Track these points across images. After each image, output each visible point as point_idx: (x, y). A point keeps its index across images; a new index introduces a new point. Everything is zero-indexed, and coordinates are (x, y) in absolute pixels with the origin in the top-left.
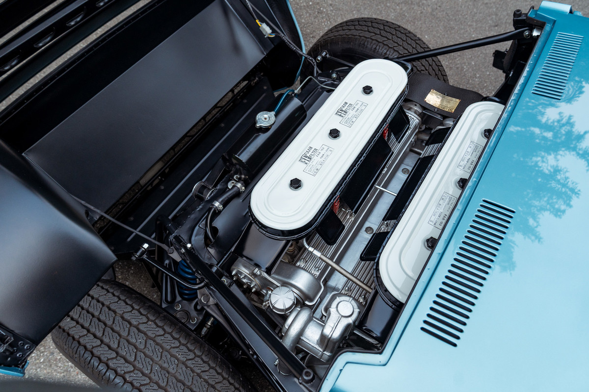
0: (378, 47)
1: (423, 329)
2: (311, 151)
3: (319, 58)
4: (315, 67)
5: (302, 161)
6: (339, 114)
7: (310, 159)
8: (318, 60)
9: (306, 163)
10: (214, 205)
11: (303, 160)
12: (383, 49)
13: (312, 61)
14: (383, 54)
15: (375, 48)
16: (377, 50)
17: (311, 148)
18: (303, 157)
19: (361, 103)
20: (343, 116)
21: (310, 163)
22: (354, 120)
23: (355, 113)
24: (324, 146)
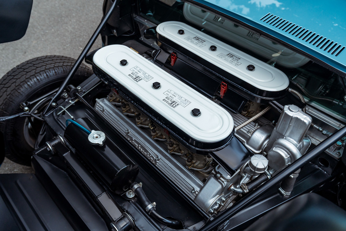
0: (47, 73)
1: (336, 55)
2: (167, 100)
3: (26, 108)
4: (33, 115)
5: (175, 107)
6: (138, 80)
7: (174, 102)
8: (27, 110)
9: (178, 105)
11: (174, 106)
13: (26, 114)
15: (47, 75)
17: (164, 100)
18: (171, 105)
19: (133, 69)
20: (141, 79)
21: (179, 103)
22: (148, 75)
23: (142, 73)
24: (165, 93)
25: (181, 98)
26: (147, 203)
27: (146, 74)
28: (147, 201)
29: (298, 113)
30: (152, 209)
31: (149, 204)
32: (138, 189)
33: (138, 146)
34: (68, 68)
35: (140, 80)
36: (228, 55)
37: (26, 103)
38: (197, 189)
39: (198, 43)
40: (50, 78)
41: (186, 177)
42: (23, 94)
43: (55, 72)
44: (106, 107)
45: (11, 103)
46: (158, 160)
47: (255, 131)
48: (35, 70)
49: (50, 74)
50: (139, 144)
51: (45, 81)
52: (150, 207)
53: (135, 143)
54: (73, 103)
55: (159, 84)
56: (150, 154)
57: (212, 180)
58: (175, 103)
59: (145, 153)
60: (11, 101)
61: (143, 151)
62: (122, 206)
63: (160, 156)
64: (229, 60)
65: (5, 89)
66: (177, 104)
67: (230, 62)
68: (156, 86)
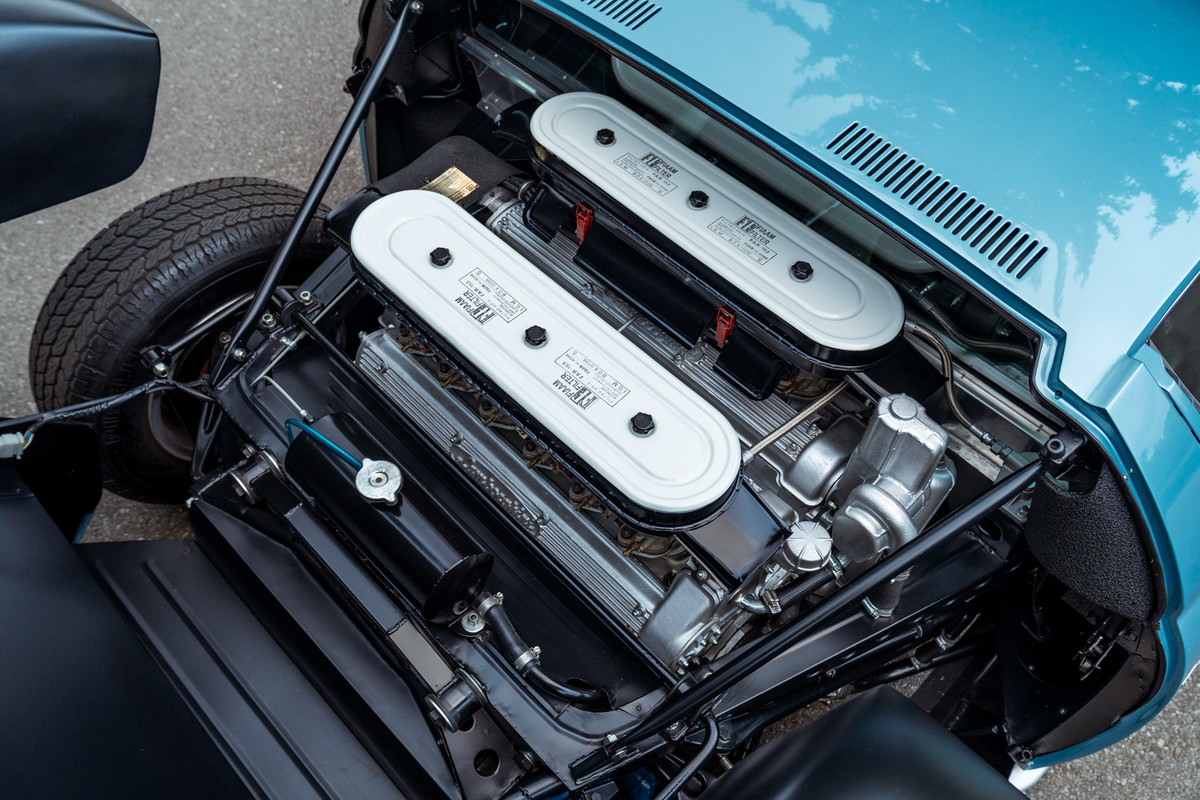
0: (207, 250)
1: (1019, 276)
2: (565, 383)
3: (161, 367)
4: (181, 386)
5: (587, 405)
6: (483, 317)
7: (584, 389)
8: (164, 372)
9: (594, 398)
10: (526, 667)
11: (585, 402)
12: (218, 243)
13: (162, 385)
14: (227, 249)
15: (206, 255)
16: (212, 255)
17: (556, 383)
18: (576, 401)
19: (469, 278)
20: (493, 314)
21: (596, 392)
22: (510, 300)
23: (493, 292)
24: (560, 362)
25: (604, 376)
26: (517, 649)
27: (507, 297)
28: (520, 644)
29: (912, 421)
30: (531, 664)
31: (524, 650)
32: (493, 611)
33: (489, 482)
34: (266, 226)
35: (489, 317)
36: (741, 222)
37: (158, 351)
38: (648, 606)
39: (654, 178)
40: (217, 263)
41: (618, 574)
42: (143, 319)
43: (230, 243)
44: (389, 361)
45: (110, 344)
46: (545, 523)
47: (807, 446)
48: (169, 242)
49: (215, 250)
50: (489, 475)
51: (200, 274)
52: (525, 658)
53: (478, 471)
54: (292, 344)
55: (542, 331)
56: (521, 505)
57: (687, 586)
58: (587, 392)
59: (507, 500)
60: (111, 340)
61: (503, 495)
62: (453, 652)
63: (549, 512)
64: (742, 242)
65: (87, 303)
66: (591, 396)
67: (744, 251)
68: (535, 337)
